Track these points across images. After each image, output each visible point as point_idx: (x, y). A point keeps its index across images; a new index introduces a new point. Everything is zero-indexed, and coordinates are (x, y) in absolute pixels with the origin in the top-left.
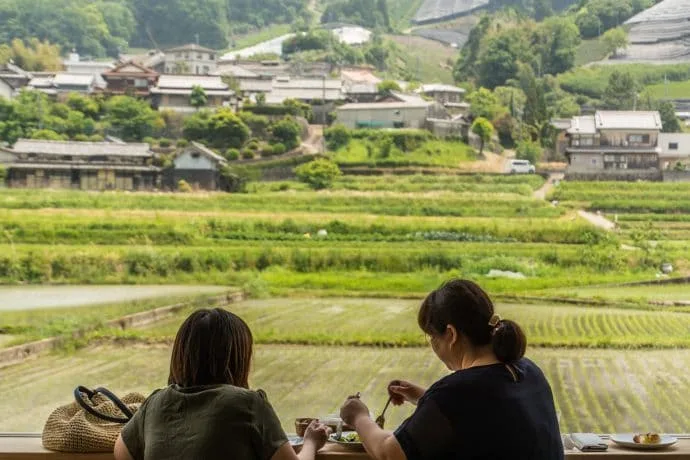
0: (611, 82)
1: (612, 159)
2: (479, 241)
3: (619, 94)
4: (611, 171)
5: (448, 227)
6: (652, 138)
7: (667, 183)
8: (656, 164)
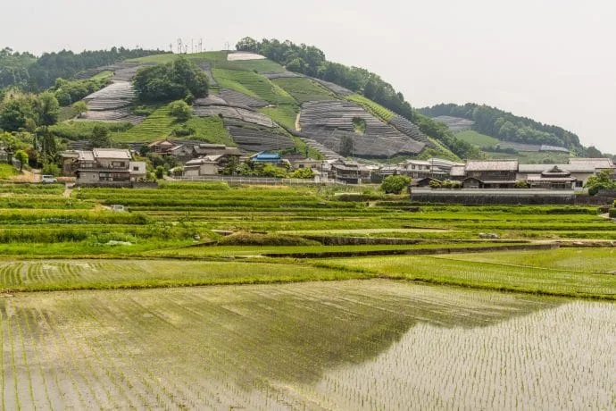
0: (94, 132)
1: (104, 175)
2: (80, 223)
3: (99, 138)
4: (104, 182)
5: (59, 215)
6: (126, 164)
7: (136, 189)
8: (129, 179)
